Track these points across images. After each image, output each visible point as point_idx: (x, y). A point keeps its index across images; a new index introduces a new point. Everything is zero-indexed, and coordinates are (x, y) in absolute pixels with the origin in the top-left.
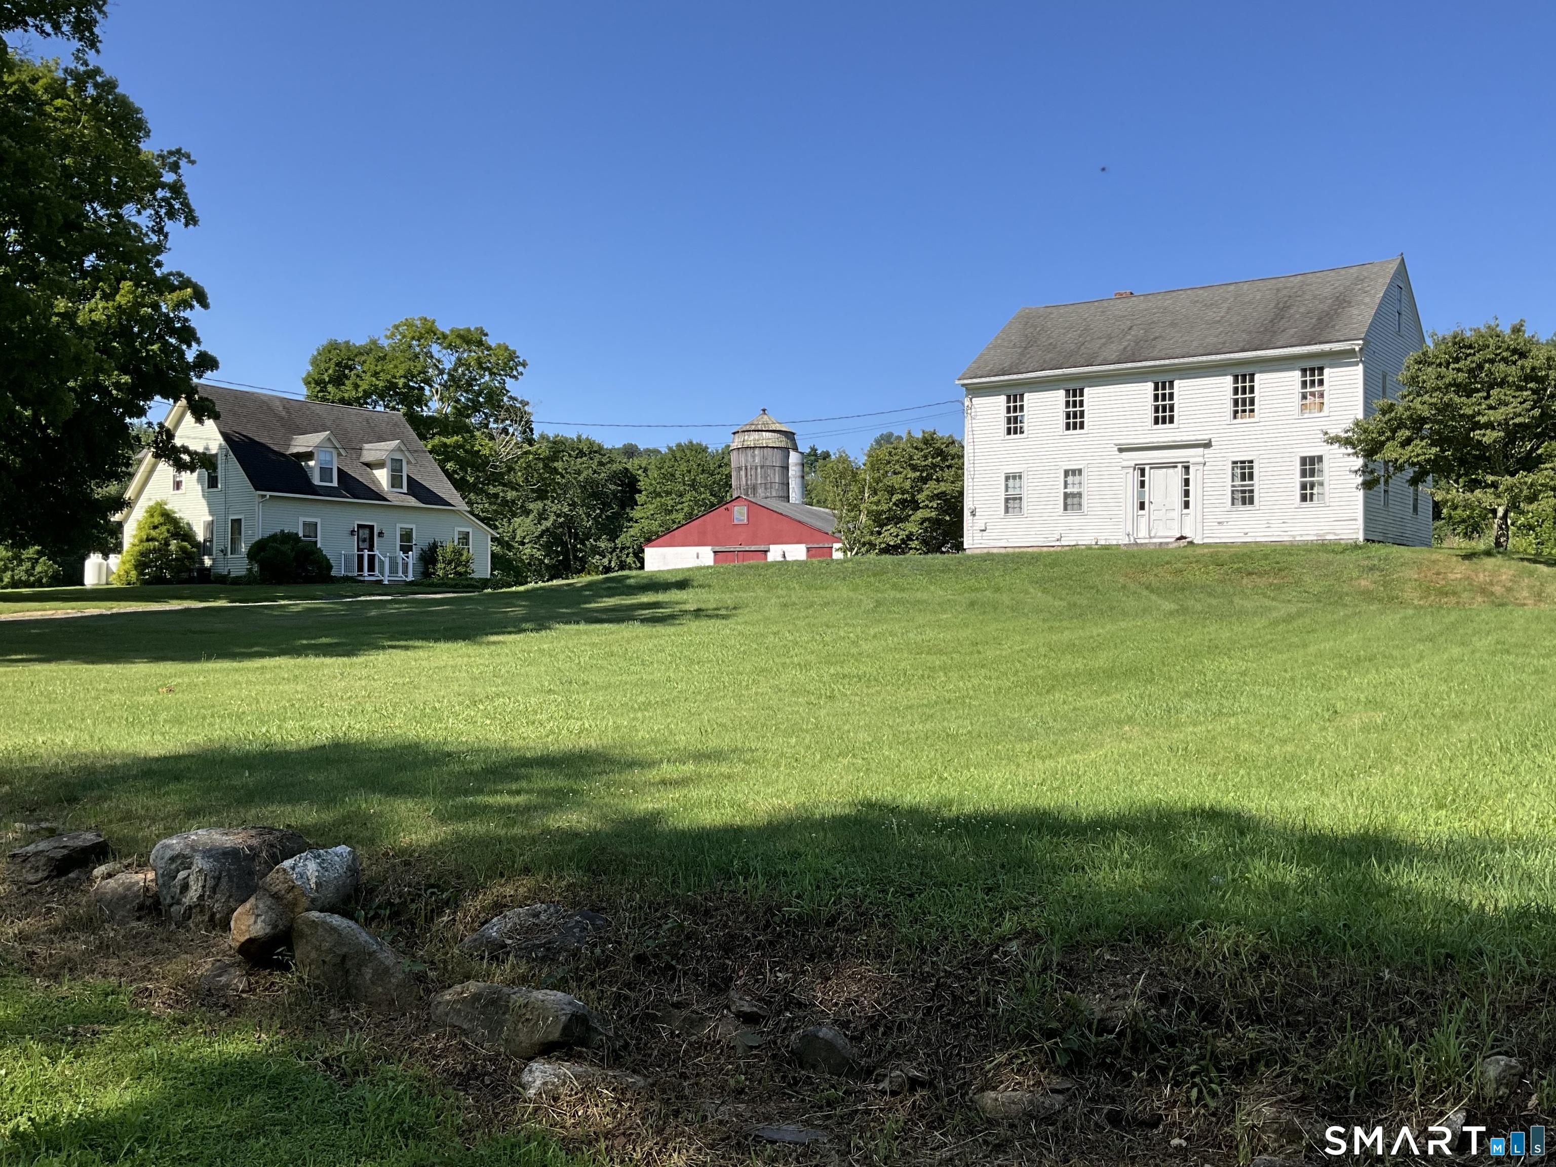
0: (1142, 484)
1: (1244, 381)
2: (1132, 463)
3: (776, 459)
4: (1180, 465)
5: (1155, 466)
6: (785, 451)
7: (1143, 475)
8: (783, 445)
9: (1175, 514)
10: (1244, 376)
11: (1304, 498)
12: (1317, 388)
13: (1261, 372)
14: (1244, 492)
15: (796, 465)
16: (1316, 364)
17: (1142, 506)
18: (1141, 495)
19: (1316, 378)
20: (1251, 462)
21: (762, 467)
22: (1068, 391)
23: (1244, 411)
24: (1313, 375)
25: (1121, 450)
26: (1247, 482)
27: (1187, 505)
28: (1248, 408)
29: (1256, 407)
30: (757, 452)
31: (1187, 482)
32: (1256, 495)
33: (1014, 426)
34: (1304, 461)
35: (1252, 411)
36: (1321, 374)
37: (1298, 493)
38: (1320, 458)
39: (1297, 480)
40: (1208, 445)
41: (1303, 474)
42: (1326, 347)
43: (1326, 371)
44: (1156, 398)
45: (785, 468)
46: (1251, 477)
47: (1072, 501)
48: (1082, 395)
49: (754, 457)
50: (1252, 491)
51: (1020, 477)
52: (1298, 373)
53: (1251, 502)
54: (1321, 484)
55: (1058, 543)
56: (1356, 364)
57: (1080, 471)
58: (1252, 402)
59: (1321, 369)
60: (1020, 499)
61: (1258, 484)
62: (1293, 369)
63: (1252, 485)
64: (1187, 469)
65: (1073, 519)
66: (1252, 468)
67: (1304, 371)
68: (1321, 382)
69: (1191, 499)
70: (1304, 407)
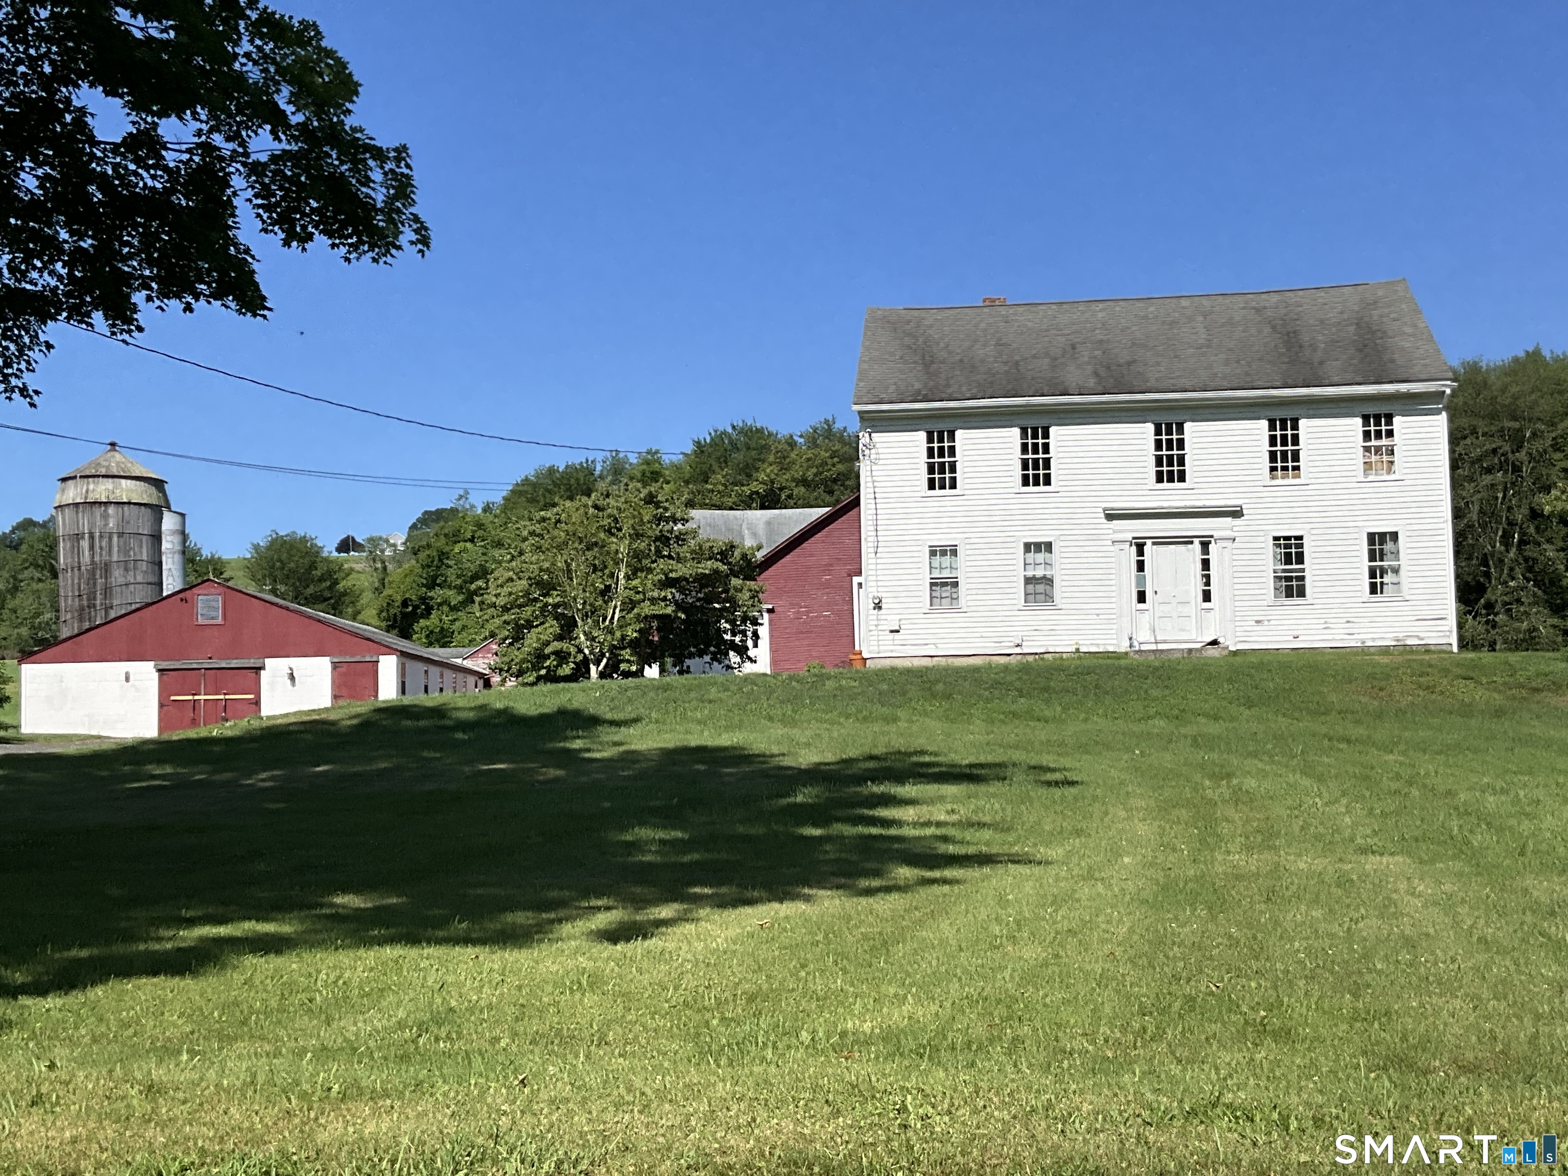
0: (1141, 566)
1: (1284, 428)
2: (1129, 537)
3: (142, 523)
4: (1196, 541)
5: (1160, 541)
6: (157, 511)
7: (1140, 552)
8: (154, 501)
9: (1191, 610)
10: (1283, 422)
11: (1373, 589)
12: (1384, 442)
13: (1309, 417)
14: (1288, 579)
15: (174, 532)
16: (1383, 409)
17: (1142, 597)
18: (1141, 581)
19: (1384, 428)
20: (1300, 538)
21: (121, 535)
22: (1024, 431)
23: (1285, 469)
24: (1377, 423)
25: (1110, 517)
26: (1294, 566)
27: (1207, 597)
28: (1290, 464)
29: (1302, 464)
30: (111, 510)
31: (1206, 564)
32: (1308, 582)
33: (941, 475)
34: (1371, 537)
35: (1296, 468)
36: (1389, 422)
37: (1366, 581)
38: (1394, 536)
39: (1366, 564)
40: (1237, 514)
41: (1372, 558)
42: (1403, 387)
43: (1397, 420)
44: (1158, 445)
45: (157, 538)
46: (1300, 559)
47: (1039, 588)
48: (1046, 435)
49: (105, 517)
50: (1302, 578)
51: (954, 553)
52: (1359, 421)
53: (1302, 593)
54: (1396, 571)
55: (1018, 650)
56: (1438, 412)
57: (1049, 547)
58: (1296, 456)
59: (1389, 418)
60: (956, 585)
61: (1311, 568)
62: (1353, 415)
63: (1303, 570)
64: (1205, 546)
65: (1041, 616)
66: (1301, 546)
67: (1366, 419)
68: (1390, 434)
69: (1213, 588)
70: (1368, 466)
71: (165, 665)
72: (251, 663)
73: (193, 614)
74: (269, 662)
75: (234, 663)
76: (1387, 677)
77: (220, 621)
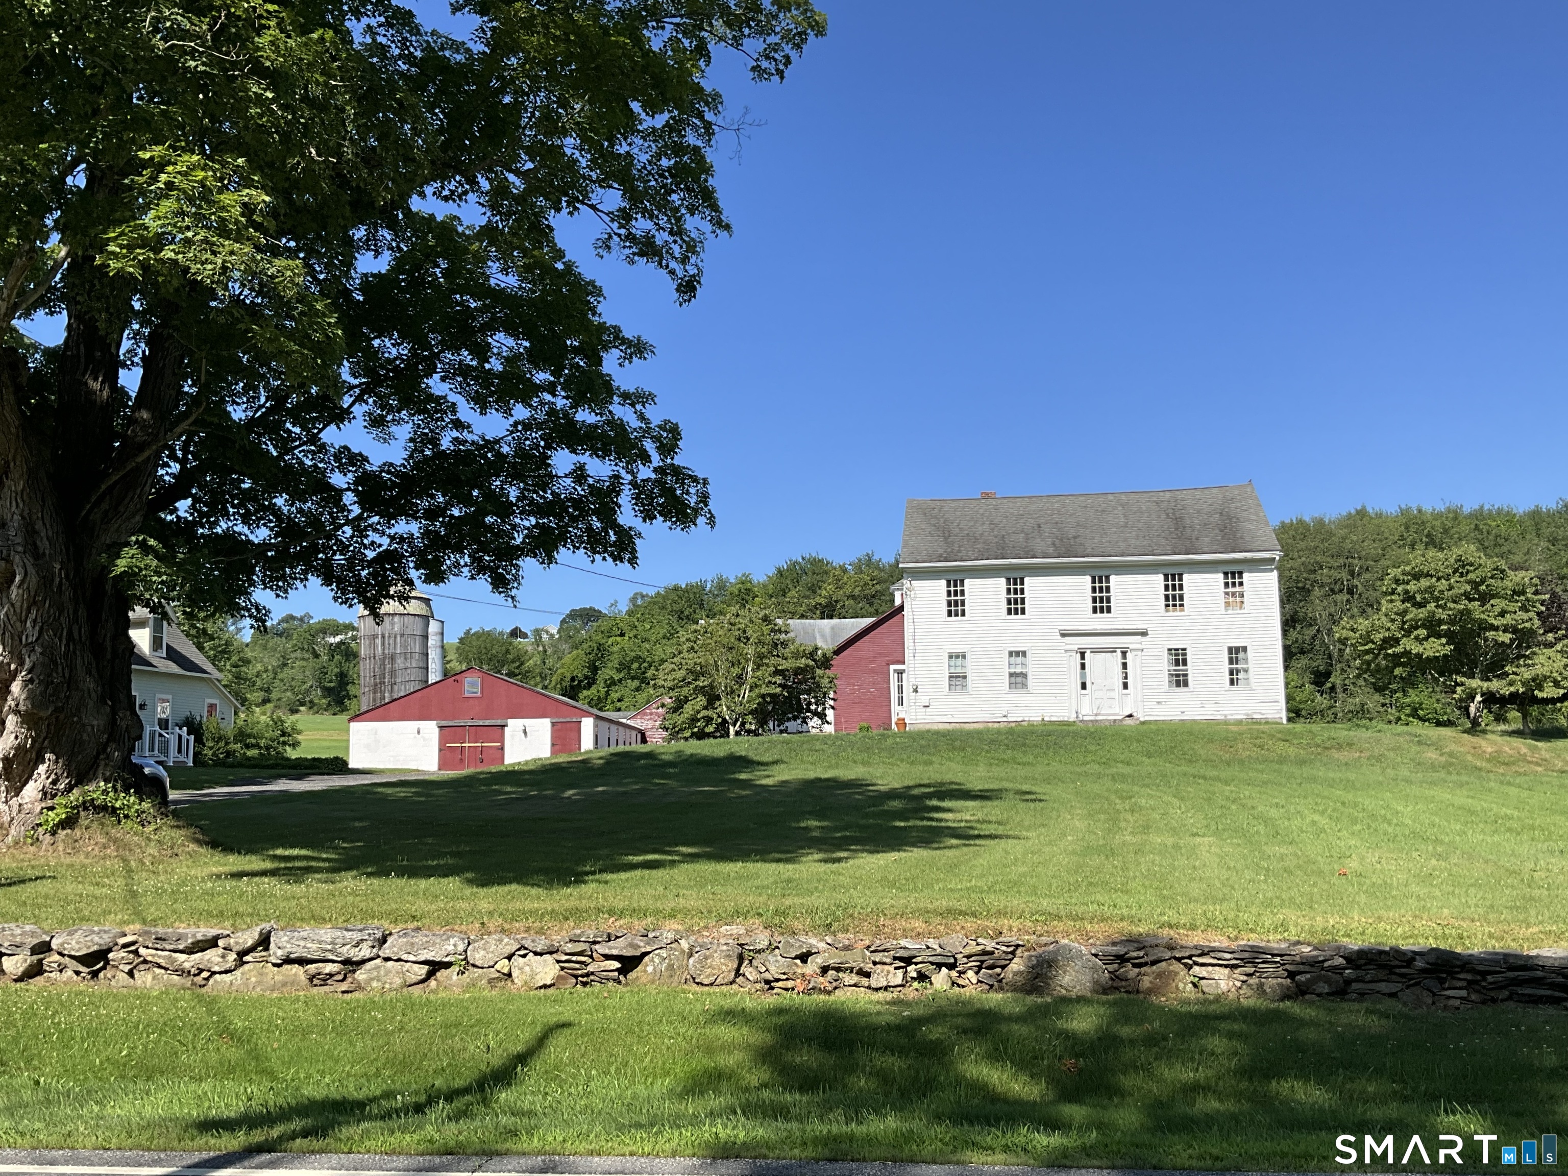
0: (1083, 666)
1: (1173, 579)
2: (1076, 647)
3: (416, 627)
4: (1119, 651)
5: (1095, 651)
7: (1083, 657)
8: (424, 613)
9: (1115, 695)
10: (1173, 576)
11: (1232, 682)
12: (1237, 589)
13: (1189, 573)
14: (1177, 675)
15: (436, 634)
16: (1235, 568)
17: (1084, 686)
18: (1083, 676)
19: (1237, 580)
20: (1184, 649)
21: (402, 635)
22: (1008, 580)
23: (1175, 605)
24: (1233, 577)
25: (1063, 635)
26: (1181, 667)
27: (1125, 686)
28: (1178, 603)
29: (1185, 602)
30: (396, 619)
31: (1125, 665)
32: (1190, 678)
33: (956, 608)
34: (1230, 650)
35: (1181, 605)
36: (1241, 577)
37: (1227, 677)
38: (1245, 649)
39: (1226, 667)
40: (1144, 634)
41: (1231, 662)
42: (1249, 555)
43: (1245, 575)
44: (1094, 590)
45: (426, 637)
46: (1185, 662)
47: (1018, 680)
48: (1022, 583)
49: (393, 624)
50: (1186, 675)
51: (964, 657)
52: (1221, 576)
53: (1186, 684)
54: (1246, 671)
55: (1005, 719)
56: (1271, 570)
57: (1024, 654)
58: (1181, 598)
59: (1241, 574)
60: (965, 677)
61: (1192, 669)
62: (1217, 572)
63: (1187, 670)
64: (1124, 654)
65: (1020, 697)
66: (1185, 655)
67: (1226, 574)
68: (1241, 584)
69: (1130, 681)
70: (1227, 604)
71: (444, 723)
72: (499, 722)
73: (461, 691)
74: (510, 722)
75: (487, 723)
76: (1235, 739)
77: (479, 694)
